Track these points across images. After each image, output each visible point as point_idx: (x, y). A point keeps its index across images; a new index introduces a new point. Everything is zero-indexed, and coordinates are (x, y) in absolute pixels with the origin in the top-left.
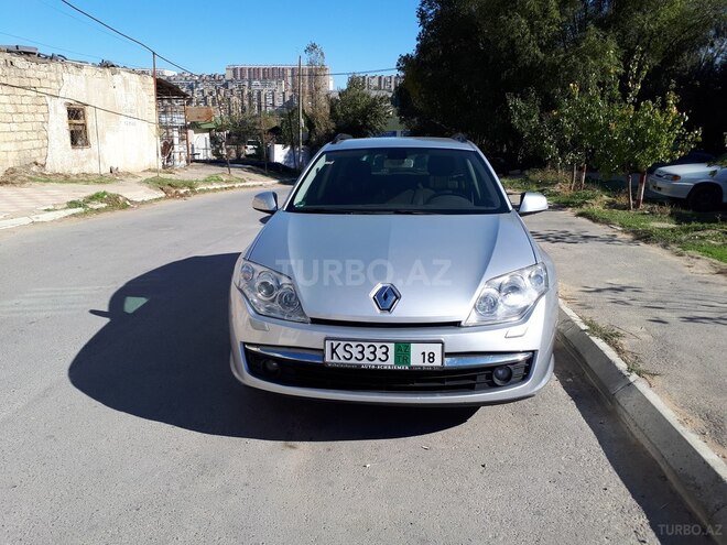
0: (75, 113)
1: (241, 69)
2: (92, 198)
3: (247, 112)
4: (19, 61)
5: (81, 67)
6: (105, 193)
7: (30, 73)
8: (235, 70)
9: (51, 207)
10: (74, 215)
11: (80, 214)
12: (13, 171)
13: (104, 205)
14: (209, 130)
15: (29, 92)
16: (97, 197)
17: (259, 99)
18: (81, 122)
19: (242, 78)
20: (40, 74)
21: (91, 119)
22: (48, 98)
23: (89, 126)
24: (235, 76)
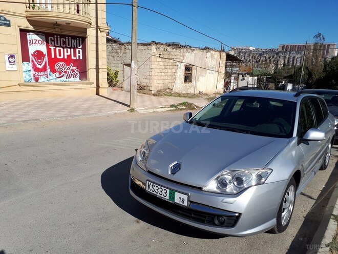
0: (188, 69)
1: (287, 46)
2: (181, 104)
3: (286, 66)
4: (169, 49)
5: (194, 50)
6: (187, 103)
7: (173, 53)
8: (283, 47)
9: (164, 106)
10: (171, 110)
11: (174, 110)
12: (160, 91)
13: (184, 107)
14: (258, 76)
15: (171, 61)
16: (183, 104)
17: (293, 60)
18: (190, 72)
19: (286, 50)
20: (177, 53)
21: (194, 72)
22: (178, 63)
23: (193, 74)
24: (283, 49)
